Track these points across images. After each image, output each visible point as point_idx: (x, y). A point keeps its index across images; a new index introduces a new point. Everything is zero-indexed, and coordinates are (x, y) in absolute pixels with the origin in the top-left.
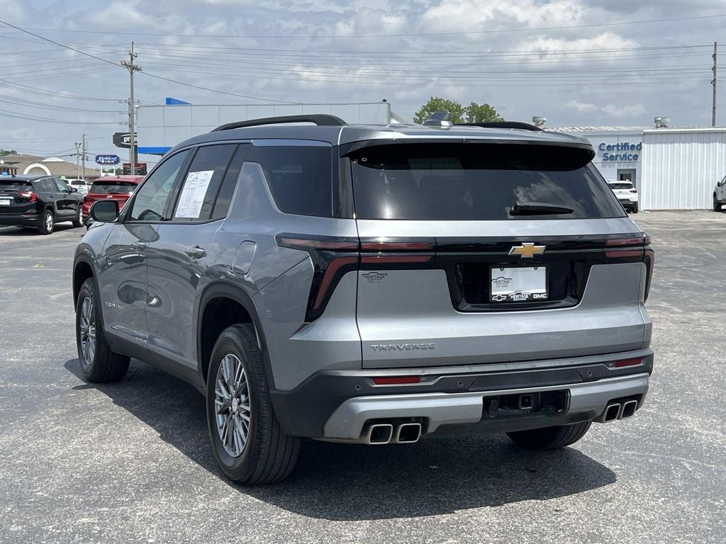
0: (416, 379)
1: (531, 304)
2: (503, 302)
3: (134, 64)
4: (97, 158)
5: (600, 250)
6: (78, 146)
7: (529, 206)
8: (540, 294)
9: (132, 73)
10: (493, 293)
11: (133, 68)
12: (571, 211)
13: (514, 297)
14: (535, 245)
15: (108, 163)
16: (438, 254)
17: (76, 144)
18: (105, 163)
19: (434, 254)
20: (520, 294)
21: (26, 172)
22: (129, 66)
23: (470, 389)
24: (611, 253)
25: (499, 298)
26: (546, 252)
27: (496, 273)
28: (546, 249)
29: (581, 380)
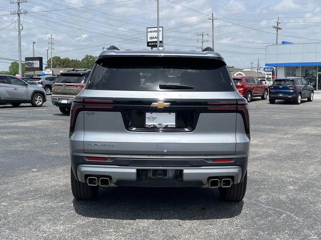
0: (106, 159)
1: (167, 130)
2: (151, 128)
3: (278, 27)
4: (264, 69)
5: (205, 106)
6: (252, 64)
7: (166, 85)
8: (172, 125)
9: (277, 31)
10: (146, 124)
11: (278, 29)
12: (192, 88)
13: (157, 126)
14: (164, 102)
15: (269, 71)
16: (116, 105)
17: (251, 63)
18: (268, 71)
19: (114, 105)
20: (161, 124)
21: (235, 75)
22: (276, 28)
23: (130, 165)
24: (210, 108)
25: (149, 126)
26: (171, 106)
27: (148, 115)
28: (171, 105)
29: (190, 166)
